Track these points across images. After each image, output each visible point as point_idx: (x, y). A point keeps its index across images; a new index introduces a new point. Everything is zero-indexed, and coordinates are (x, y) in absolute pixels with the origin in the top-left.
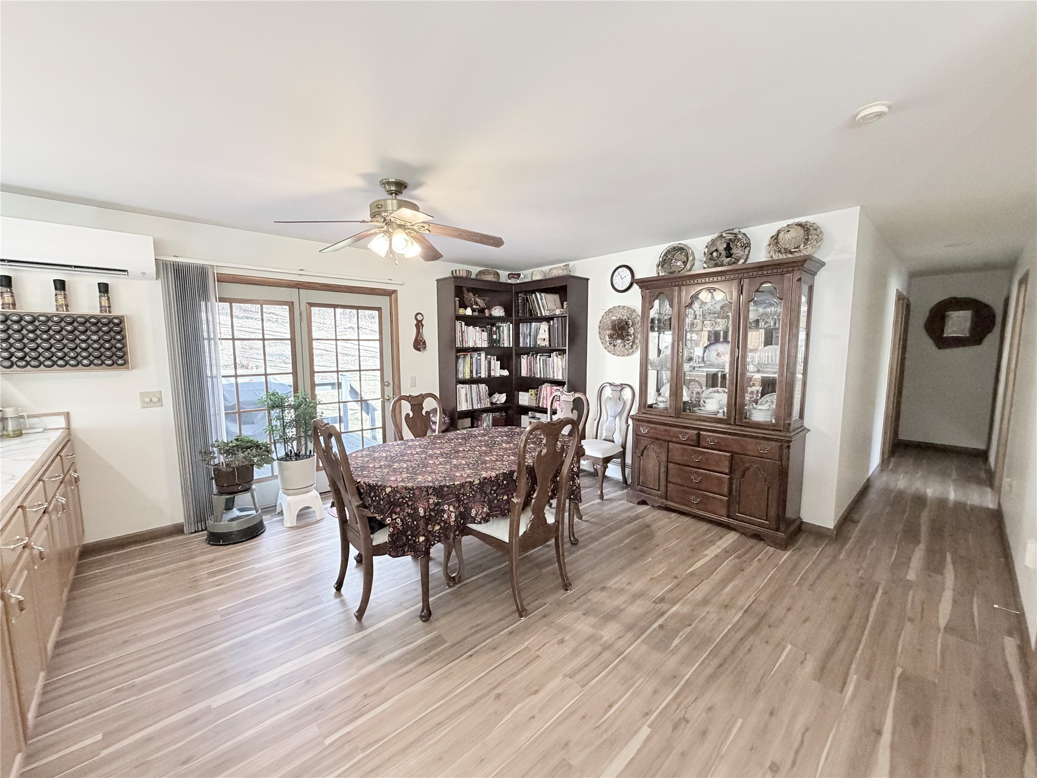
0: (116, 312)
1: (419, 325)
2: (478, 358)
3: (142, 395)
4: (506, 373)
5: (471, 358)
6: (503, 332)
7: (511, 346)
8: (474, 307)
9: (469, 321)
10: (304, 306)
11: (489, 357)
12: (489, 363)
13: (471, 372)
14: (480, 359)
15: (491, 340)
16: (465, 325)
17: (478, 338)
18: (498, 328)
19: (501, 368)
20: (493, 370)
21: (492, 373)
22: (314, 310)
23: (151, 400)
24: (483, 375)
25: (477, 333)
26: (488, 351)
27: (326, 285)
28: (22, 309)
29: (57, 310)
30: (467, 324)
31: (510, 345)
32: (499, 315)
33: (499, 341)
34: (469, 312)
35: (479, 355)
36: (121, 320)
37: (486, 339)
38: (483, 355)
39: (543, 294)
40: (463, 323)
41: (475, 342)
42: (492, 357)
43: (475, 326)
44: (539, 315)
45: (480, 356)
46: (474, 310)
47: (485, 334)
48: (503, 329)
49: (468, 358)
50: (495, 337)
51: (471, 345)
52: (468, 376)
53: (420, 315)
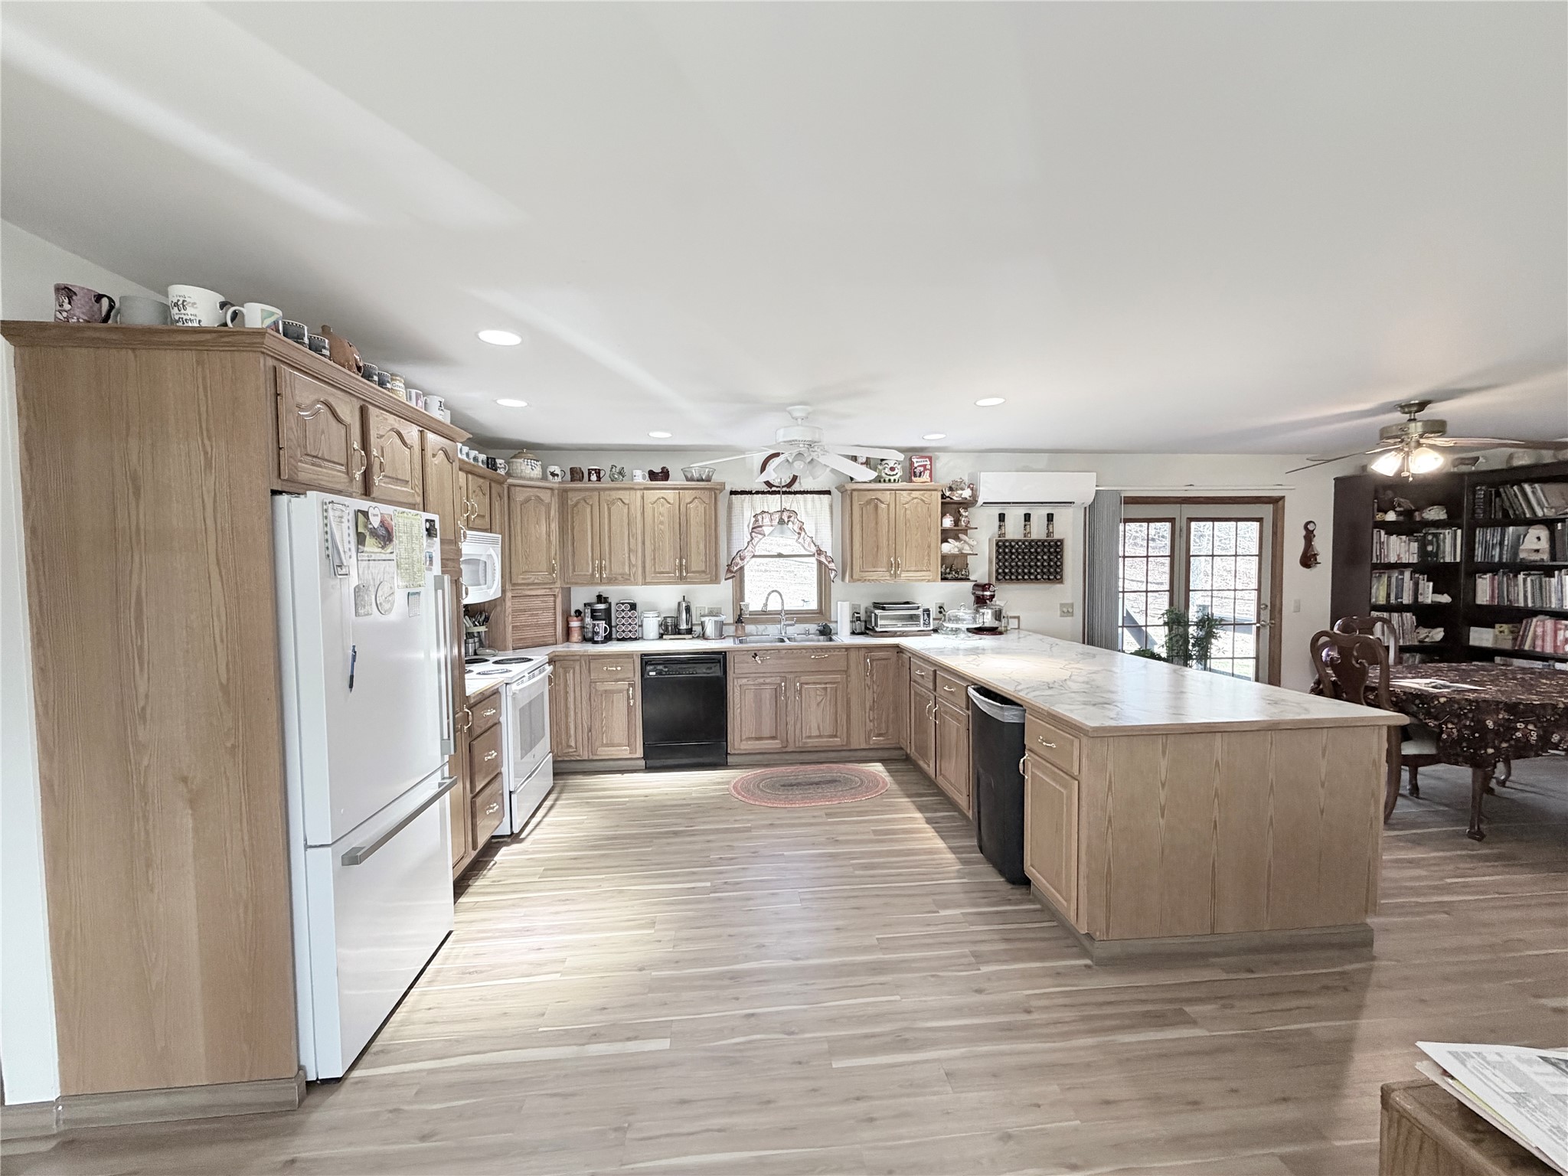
0: (1056, 536)
1: (1309, 536)
2: (1400, 577)
3: (1062, 605)
4: (1445, 599)
5: (1389, 578)
6: (1444, 542)
7: (1458, 560)
8: (1398, 509)
9: (1391, 529)
10: (1184, 521)
11: (1417, 575)
12: (1416, 585)
13: (1388, 596)
14: (1403, 579)
15: (1422, 552)
16: (1386, 534)
17: (1403, 550)
18: (1435, 535)
19: (1433, 592)
20: (1421, 594)
21: (1420, 599)
22: (1193, 524)
23: (1067, 611)
24: (1407, 599)
25: (1403, 544)
26: (1416, 569)
27: (1230, 498)
28: (1008, 537)
29: (1025, 536)
30: (1389, 533)
31: (1455, 558)
32: (1438, 518)
33: (1436, 555)
34: (1391, 516)
35: (1402, 573)
36: (1061, 541)
37: (1416, 551)
38: (1407, 574)
39: (1536, 485)
40: (1383, 532)
41: (1399, 556)
42: (1421, 577)
43: (1399, 534)
44: (1528, 516)
45: (1403, 575)
46: (1399, 514)
47: (1415, 546)
48: (1445, 538)
49: (1385, 579)
50: (1430, 548)
51: (1393, 559)
52: (1382, 601)
53: (1312, 524)
